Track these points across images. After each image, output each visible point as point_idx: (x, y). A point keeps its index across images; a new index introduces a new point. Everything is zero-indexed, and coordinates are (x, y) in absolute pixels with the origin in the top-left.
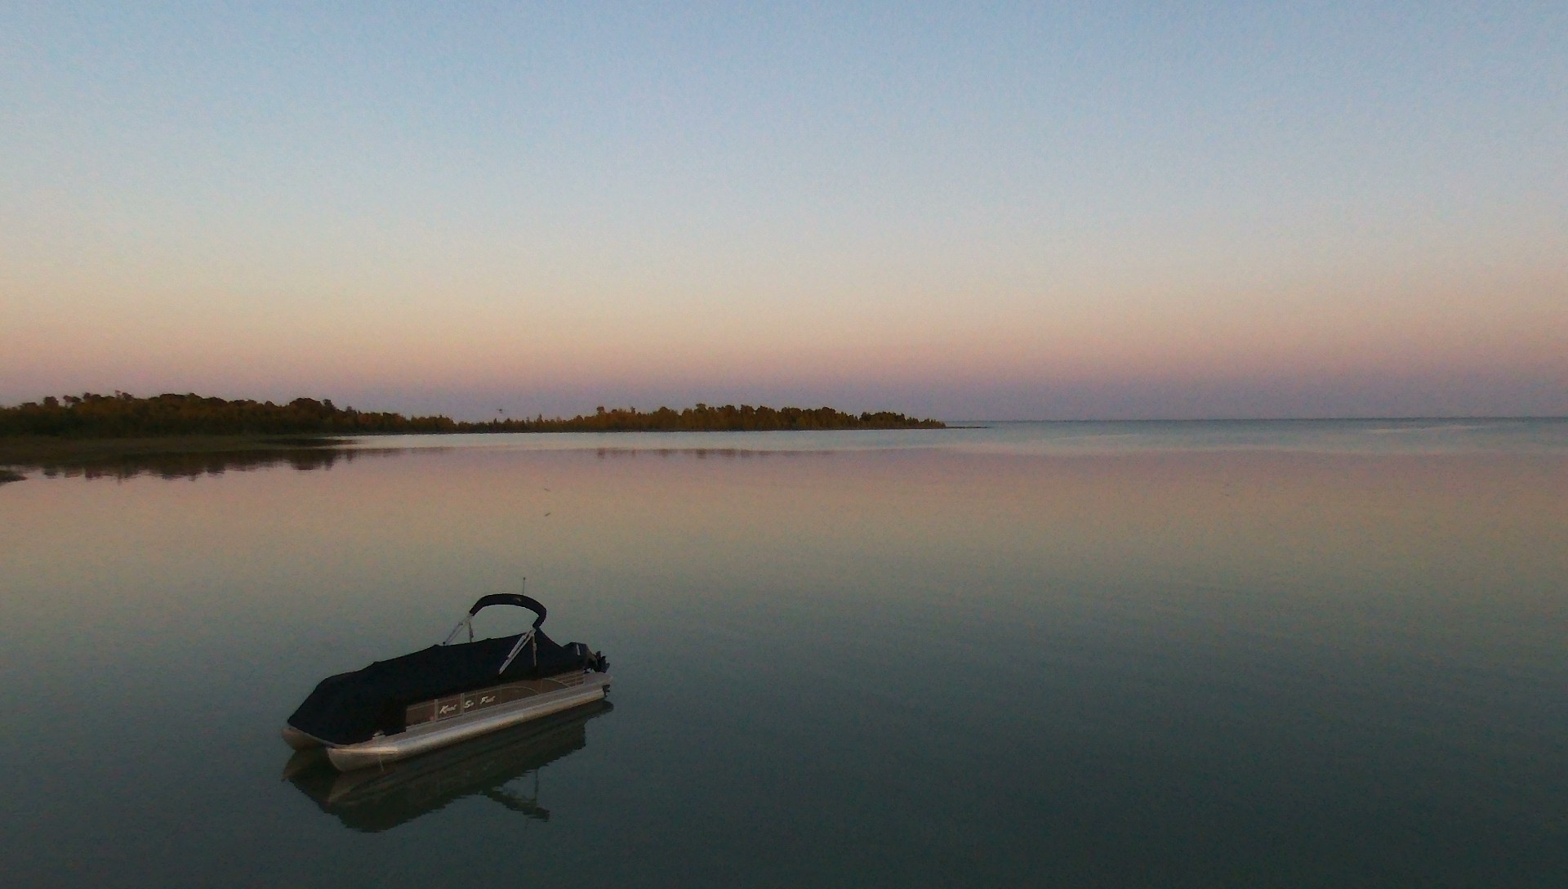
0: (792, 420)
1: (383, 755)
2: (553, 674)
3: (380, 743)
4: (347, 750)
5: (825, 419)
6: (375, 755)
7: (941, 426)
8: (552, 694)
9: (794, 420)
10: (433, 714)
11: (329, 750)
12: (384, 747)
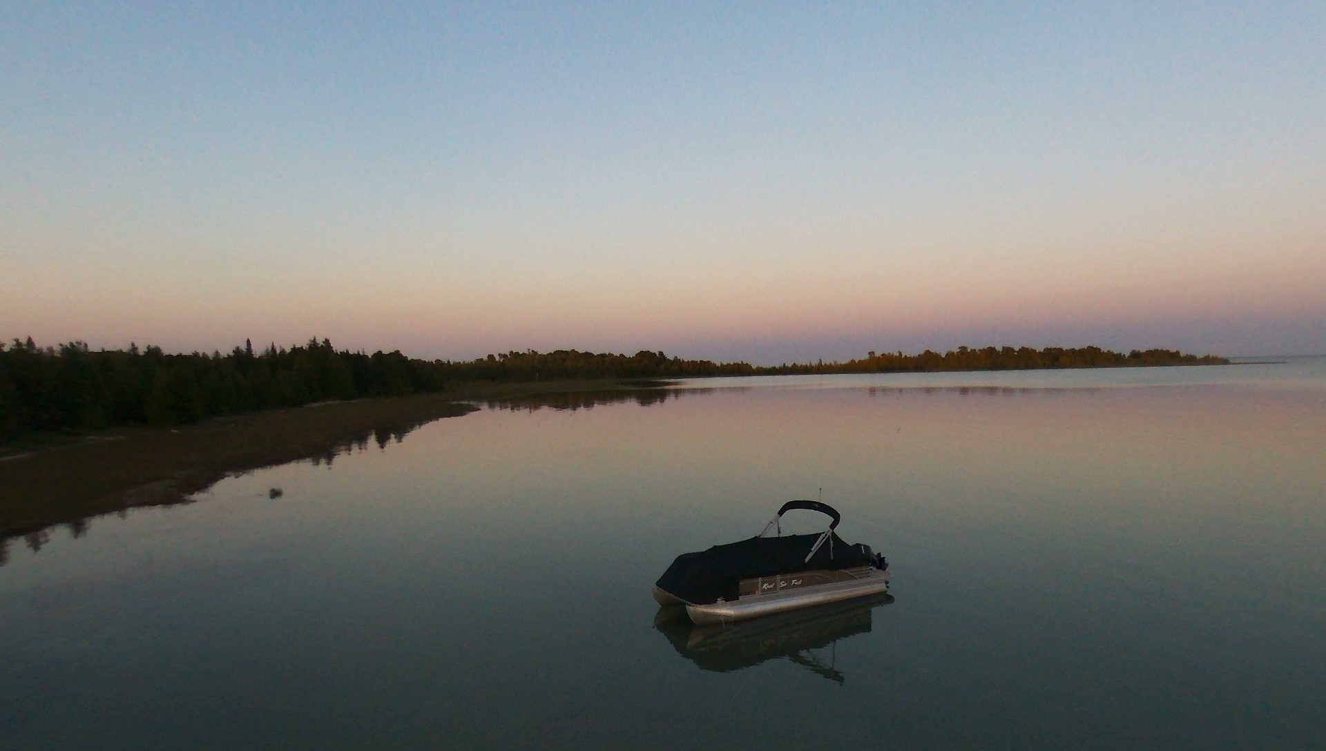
0: (1054, 359)
1: (725, 616)
2: (846, 567)
3: (722, 606)
4: (700, 609)
5: (1091, 358)
6: (719, 615)
7: (1225, 362)
8: (846, 583)
9: (1057, 359)
10: (757, 589)
11: (687, 607)
12: (724, 610)
